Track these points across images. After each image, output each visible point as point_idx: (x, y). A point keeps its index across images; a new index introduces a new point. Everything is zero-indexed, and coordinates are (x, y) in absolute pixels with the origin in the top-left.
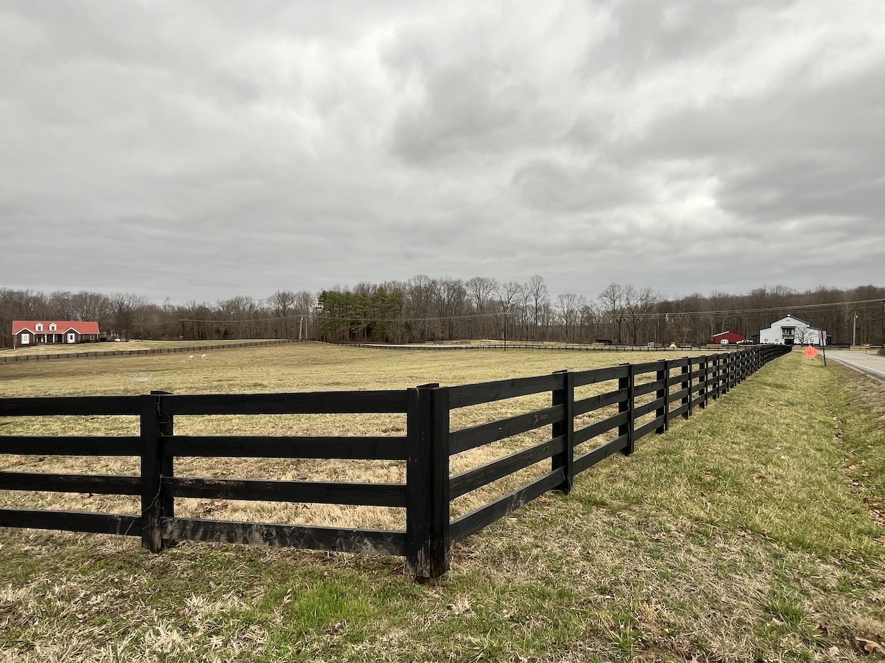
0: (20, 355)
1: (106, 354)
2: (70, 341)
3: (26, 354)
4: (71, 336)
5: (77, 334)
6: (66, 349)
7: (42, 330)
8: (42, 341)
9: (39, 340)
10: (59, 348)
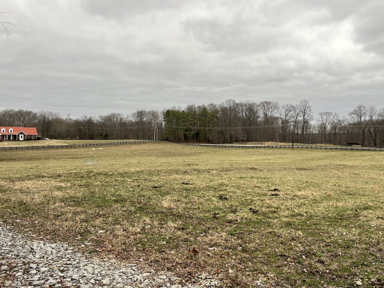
4: (22, 136)
5: (24, 135)
6: (19, 144)
7: (5, 132)
8: (5, 139)
9: (3, 138)
10: (15, 143)
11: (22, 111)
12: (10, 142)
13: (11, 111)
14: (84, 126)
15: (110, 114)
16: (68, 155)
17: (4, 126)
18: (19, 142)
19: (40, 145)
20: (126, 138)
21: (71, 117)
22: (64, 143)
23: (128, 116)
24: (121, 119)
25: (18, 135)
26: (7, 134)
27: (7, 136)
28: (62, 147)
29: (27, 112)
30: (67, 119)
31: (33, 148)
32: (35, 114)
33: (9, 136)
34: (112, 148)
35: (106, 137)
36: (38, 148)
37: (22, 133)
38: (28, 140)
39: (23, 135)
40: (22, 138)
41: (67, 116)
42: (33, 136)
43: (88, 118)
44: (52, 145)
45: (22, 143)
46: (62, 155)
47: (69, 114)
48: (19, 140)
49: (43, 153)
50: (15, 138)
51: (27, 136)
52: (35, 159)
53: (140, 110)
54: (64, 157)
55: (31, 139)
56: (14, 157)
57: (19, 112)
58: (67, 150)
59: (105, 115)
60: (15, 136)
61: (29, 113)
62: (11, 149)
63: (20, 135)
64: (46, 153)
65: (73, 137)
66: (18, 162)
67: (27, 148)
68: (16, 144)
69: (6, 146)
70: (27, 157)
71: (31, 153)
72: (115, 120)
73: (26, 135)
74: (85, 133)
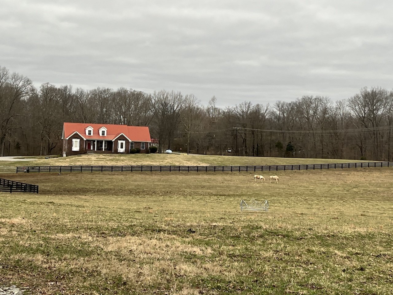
0: (73, 164)
1: (161, 169)
2: (121, 150)
3: (78, 164)
4: (122, 144)
5: (127, 142)
6: (118, 160)
7: (92, 134)
8: (92, 149)
9: (89, 147)
10: (111, 158)
11: (126, 91)
12: (101, 156)
13: (105, 91)
14: (244, 126)
15: (300, 98)
16: (209, 188)
17: (91, 122)
18: (117, 157)
19: (154, 164)
20: (336, 154)
21: (217, 106)
22: (203, 161)
23: (340, 102)
24: (325, 111)
25: (116, 141)
26: (96, 138)
27: (96, 143)
28: (198, 170)
29: (133, 94)
30: (208, 110)
31: (141, 169)
32: (149, 99)
33: (100, 143)
34: (301, 177)
35: (289, 152)
36: (151, 169)
37: (122, 138)
38: (132, 152)
39: (124, 142)
40: (122, 147)
41: (210, 103)
42: (143, 143)
43: (253, 106)
44: (177, 164)
45: (122, 158)
46: (196, 187)
47: (213, 99)
48: (116, 152)
49: (159, 180)
50: (111, 147)
51: (132, 143)
52: (144, 191)
53: (369, 90)
54: (200, 191)
55: (138, 151)
56: (106, 187)
57: (119, 94)
58: (206, 177)
59: (289, 102)
60: (109, 143)
61: (137, 96)
62: (102, 169)
63: (120, 142)
64: (167, 181)
65: (219, 150)
66: (114, 198)
67: (132, 169)
68: (112, 160)
69: (93, 163)
70: (130, 187)
71: (138, 180)
72: (311, 112)
73: (130, 141)
74: (245, 140)
